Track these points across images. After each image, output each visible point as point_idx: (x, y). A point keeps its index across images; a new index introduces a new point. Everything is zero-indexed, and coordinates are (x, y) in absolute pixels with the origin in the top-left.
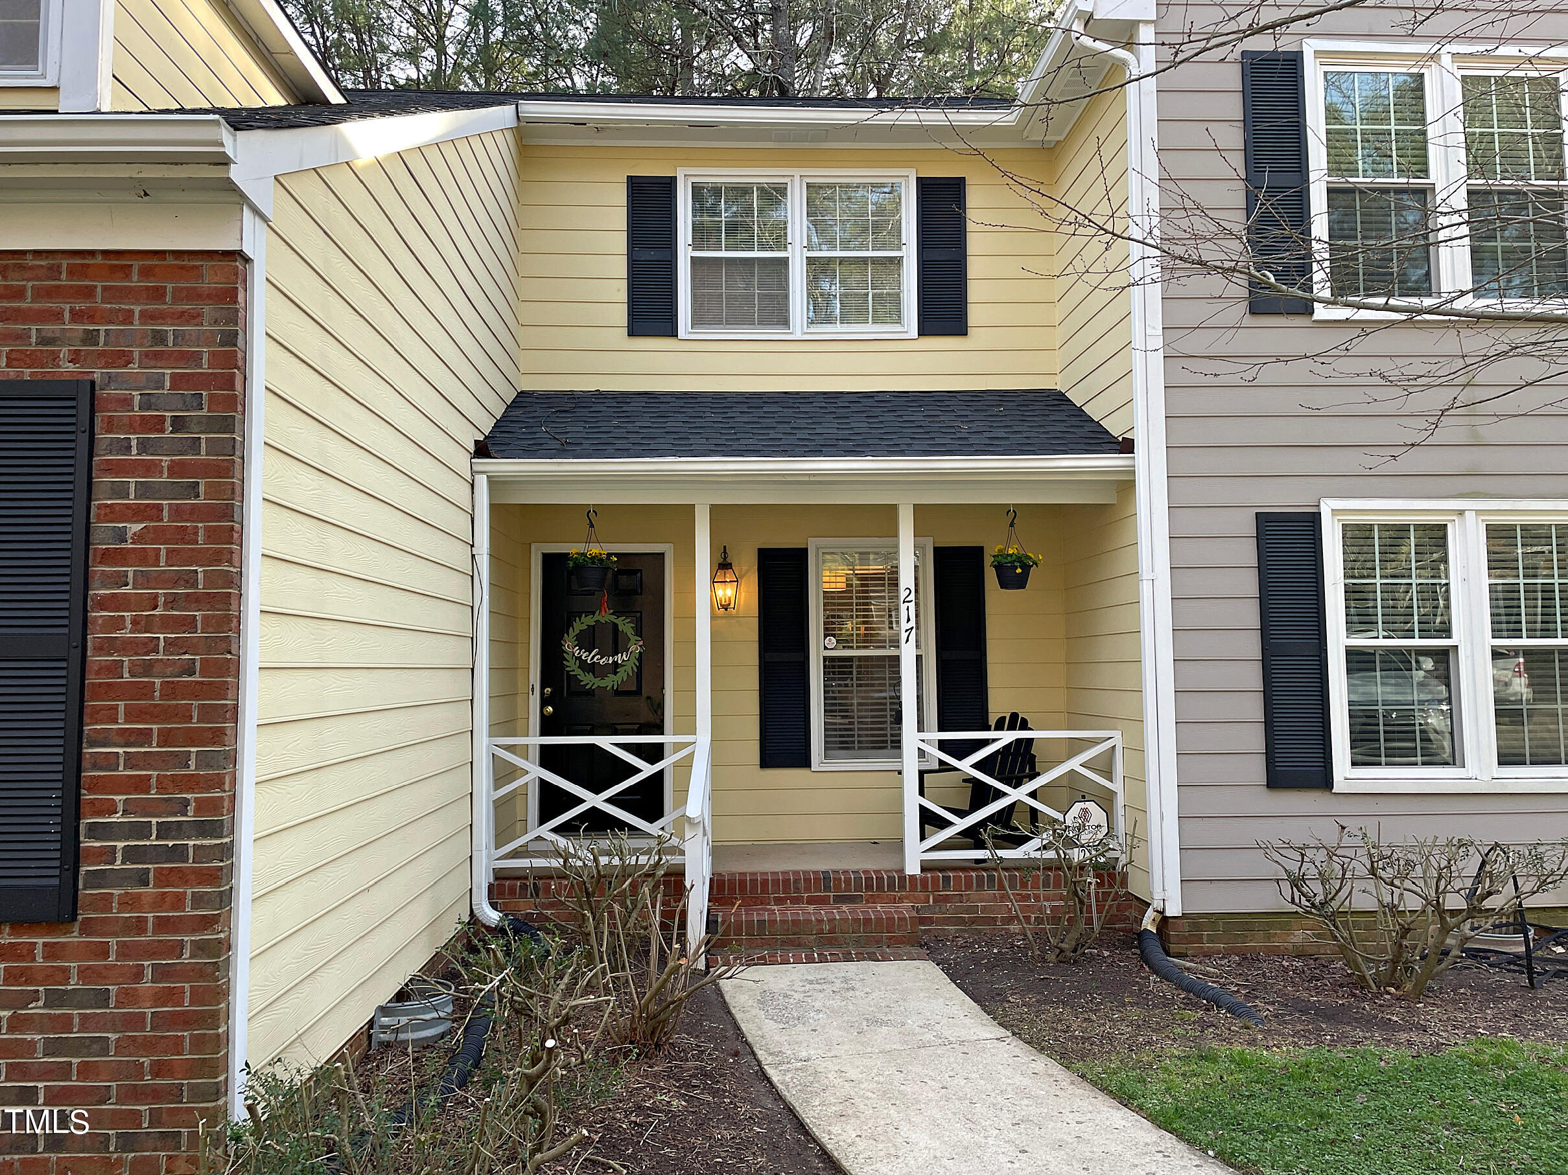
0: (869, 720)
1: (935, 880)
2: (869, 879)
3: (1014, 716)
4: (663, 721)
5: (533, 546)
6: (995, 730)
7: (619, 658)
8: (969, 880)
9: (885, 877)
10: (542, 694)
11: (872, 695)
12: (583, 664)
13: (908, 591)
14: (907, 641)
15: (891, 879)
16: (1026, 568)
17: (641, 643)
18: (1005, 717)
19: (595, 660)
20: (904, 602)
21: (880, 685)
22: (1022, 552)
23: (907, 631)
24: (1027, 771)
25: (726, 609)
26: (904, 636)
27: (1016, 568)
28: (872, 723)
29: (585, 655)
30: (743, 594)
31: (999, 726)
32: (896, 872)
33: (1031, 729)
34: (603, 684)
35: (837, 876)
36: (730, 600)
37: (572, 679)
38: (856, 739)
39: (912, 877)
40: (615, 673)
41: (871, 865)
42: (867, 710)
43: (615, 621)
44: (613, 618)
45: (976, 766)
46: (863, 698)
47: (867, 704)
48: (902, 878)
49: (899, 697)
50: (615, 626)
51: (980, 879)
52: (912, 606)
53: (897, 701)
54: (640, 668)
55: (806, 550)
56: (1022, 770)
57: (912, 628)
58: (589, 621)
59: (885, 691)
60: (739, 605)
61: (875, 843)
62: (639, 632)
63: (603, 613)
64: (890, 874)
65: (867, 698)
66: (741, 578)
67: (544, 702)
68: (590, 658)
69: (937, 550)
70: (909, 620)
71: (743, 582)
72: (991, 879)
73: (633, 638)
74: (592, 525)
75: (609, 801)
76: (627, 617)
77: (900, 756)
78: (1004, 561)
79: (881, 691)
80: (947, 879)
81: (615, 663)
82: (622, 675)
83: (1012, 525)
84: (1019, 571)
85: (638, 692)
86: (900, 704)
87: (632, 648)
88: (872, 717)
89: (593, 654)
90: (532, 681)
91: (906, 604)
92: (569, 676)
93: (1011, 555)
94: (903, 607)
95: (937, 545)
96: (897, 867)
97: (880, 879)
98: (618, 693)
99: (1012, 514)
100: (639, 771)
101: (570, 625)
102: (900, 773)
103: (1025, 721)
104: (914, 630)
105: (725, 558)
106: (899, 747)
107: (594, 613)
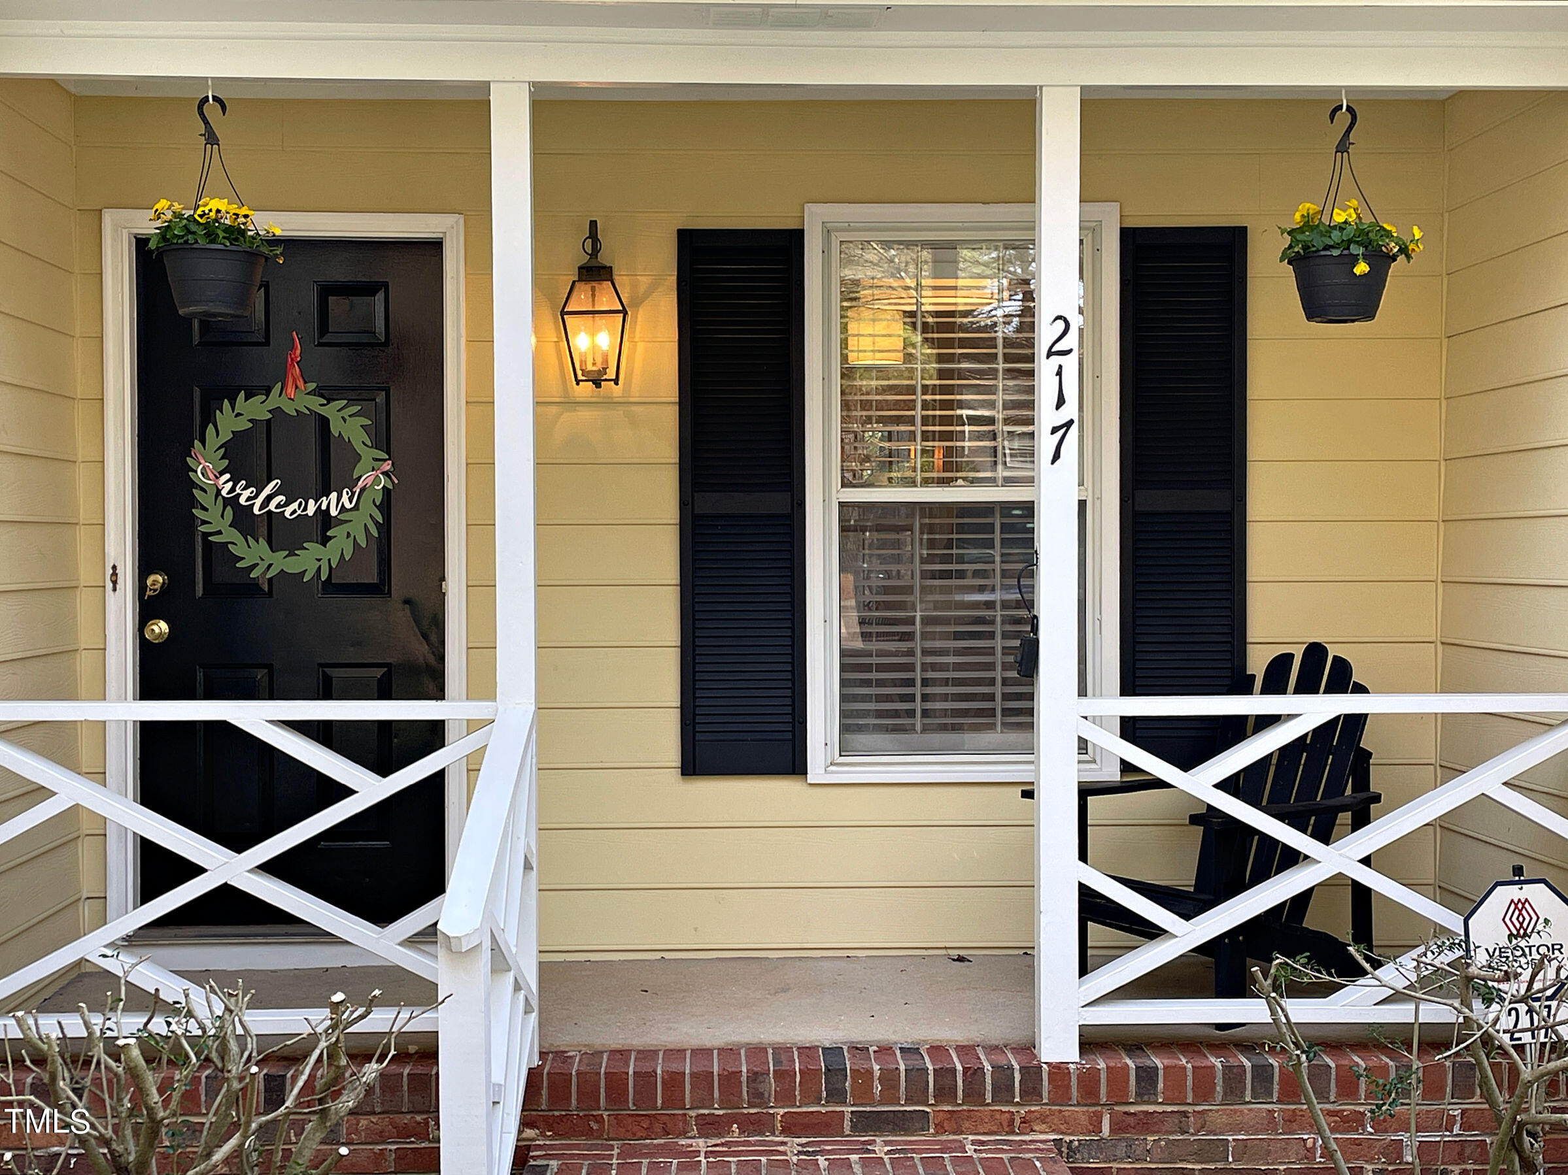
0: (951, 659)
1: (1117, 1076)
2: (945, 1074)
3: (1315, 652)
4: (442, 658)
5: (108, 217)
6: (1264, 691)
7: (331, 503)
8: (1204, 1077)
9: (988, 1067)
10: (142, 588)
11: (958, 598)
12: (243, 519)
13: (1061, 325)
14: (1056, 456)
15: (1003, 1073)
16: (1381, 260)
17: (387, 466)
18: (1290, 657)
19: (272, 506)
20: (1050, 354)
21: (977, 574)
22: (1368, 219)
23: (1055, 430)
24: (1348, 791)
25: (597, 383)
26: (1046, 443)
27: (1354, 260)
28: (958, 667)
29: (247, 493)
30: (640, 347)
31: (1275, 682)
32: (1014, 1050)
33: (1360, 689)
34: (292, 565)
35: (862, 1065)
36: (605, 360)
37: (216, 553)
38: (918, 705)
39: (1058, 1070)
40: (325, 541)
41: (950, 1032)
42: (945, 636)
43: (322, 411)
44: (315, 403)
45: (1228, 785)
46: (937, 606)
47: (945, 621)
48: (1032, 1072)
49: (1029, 604)
50: (324, 422)
51: (1234, 1076)
52: (1070, 364)
53: (1024, 613)
54: (385, 528)
55: (797, 237)
56: (1336, 788)
57: (1070, 423)
58: (254, 409)
59: (993, 590)
60: (630, 373)
61: (961, 959)
62: (383, 440)
63: (290, 390)
64: (1002, 1061)
65: (948, 605)
66: (637, 302)
67: (147, 610)
68: (258, 502)
69: (1129, 236)
70: (1061, 402)
71: (641, 318)
72: (1262, 1074)
73: (368, 454)
74: (211, 138)
75: (272, 868)
76: (351, 401)
77: (1030, 749)
78: (1319, 243)
79: (981, 589)
80: (1147, 1076)
81: (323, 514)
82: (340, 546)
83: (1343, 147)
84: (1362, 268)
85: (380, 588)
86: (1034, 622)
87: (366, 479)
88: (958, 652)
89: (267, 491)
90: (111, 558)
91: (1056, 360)
92: (208, 546)
93: (1341, 227)
94: (1046, 369)
95: (1131, 223)
96: (1016, 1036)
97: (974, 1074)
98: (330, 587)
99: (1343, 117)
100: (345, 792)
101: (208, 418)
102: (1028, 794)
103: (1342, 669)
104: (1074, 429)
105: (595, 251)
106: (1030, 726)
107: (268, 392)
